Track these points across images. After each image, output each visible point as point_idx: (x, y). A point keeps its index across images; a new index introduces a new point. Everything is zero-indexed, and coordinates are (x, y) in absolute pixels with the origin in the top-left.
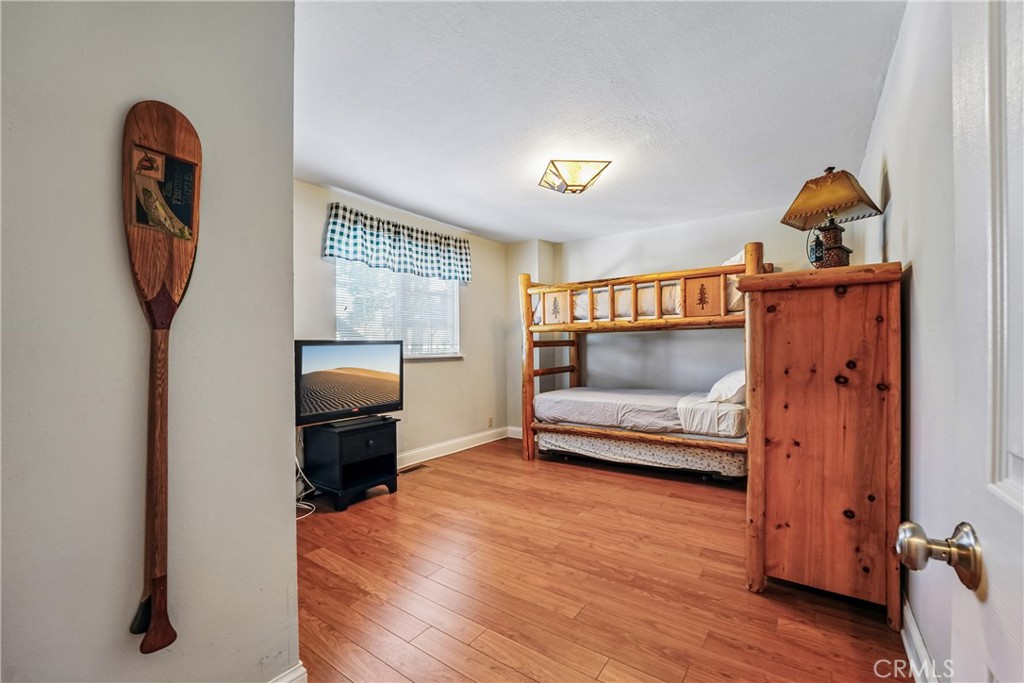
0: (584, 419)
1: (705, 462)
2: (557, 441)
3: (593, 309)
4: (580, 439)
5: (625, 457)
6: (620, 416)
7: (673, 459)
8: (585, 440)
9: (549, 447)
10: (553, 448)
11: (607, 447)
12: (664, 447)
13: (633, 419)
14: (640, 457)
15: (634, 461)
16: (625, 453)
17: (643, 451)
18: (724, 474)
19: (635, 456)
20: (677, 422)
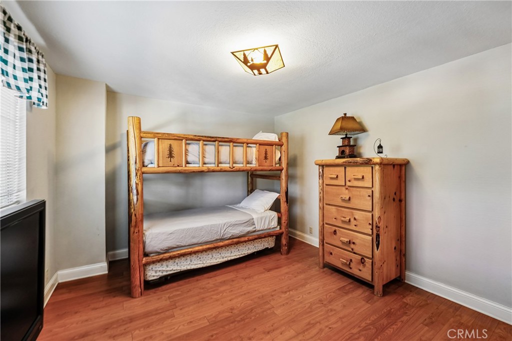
0: (195, 241)
1: (262, 245)
2: (167, 266)
3: (204, 157)
4: (188, 258)
5: (223, 258)
6: (222, 232)
7: (249, 249)
8: (194, 257)
9: (161, 274)
10: (165, 273)
11: (210, 256)
12: (244, 243)
13: (231, 231)
14: (232, 254)
15: (229, 259)
16: (223, 255)
17: (233, 250)
18: (269, 248)
19: (229, 255)
20: (254, 226)
